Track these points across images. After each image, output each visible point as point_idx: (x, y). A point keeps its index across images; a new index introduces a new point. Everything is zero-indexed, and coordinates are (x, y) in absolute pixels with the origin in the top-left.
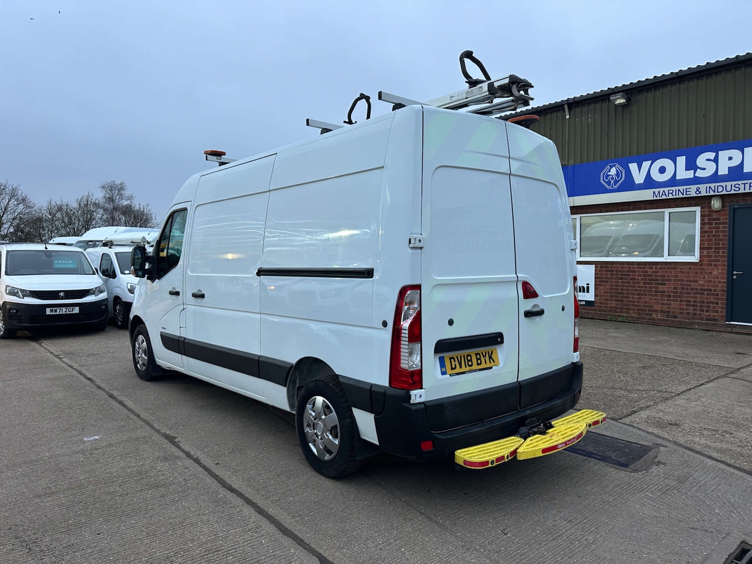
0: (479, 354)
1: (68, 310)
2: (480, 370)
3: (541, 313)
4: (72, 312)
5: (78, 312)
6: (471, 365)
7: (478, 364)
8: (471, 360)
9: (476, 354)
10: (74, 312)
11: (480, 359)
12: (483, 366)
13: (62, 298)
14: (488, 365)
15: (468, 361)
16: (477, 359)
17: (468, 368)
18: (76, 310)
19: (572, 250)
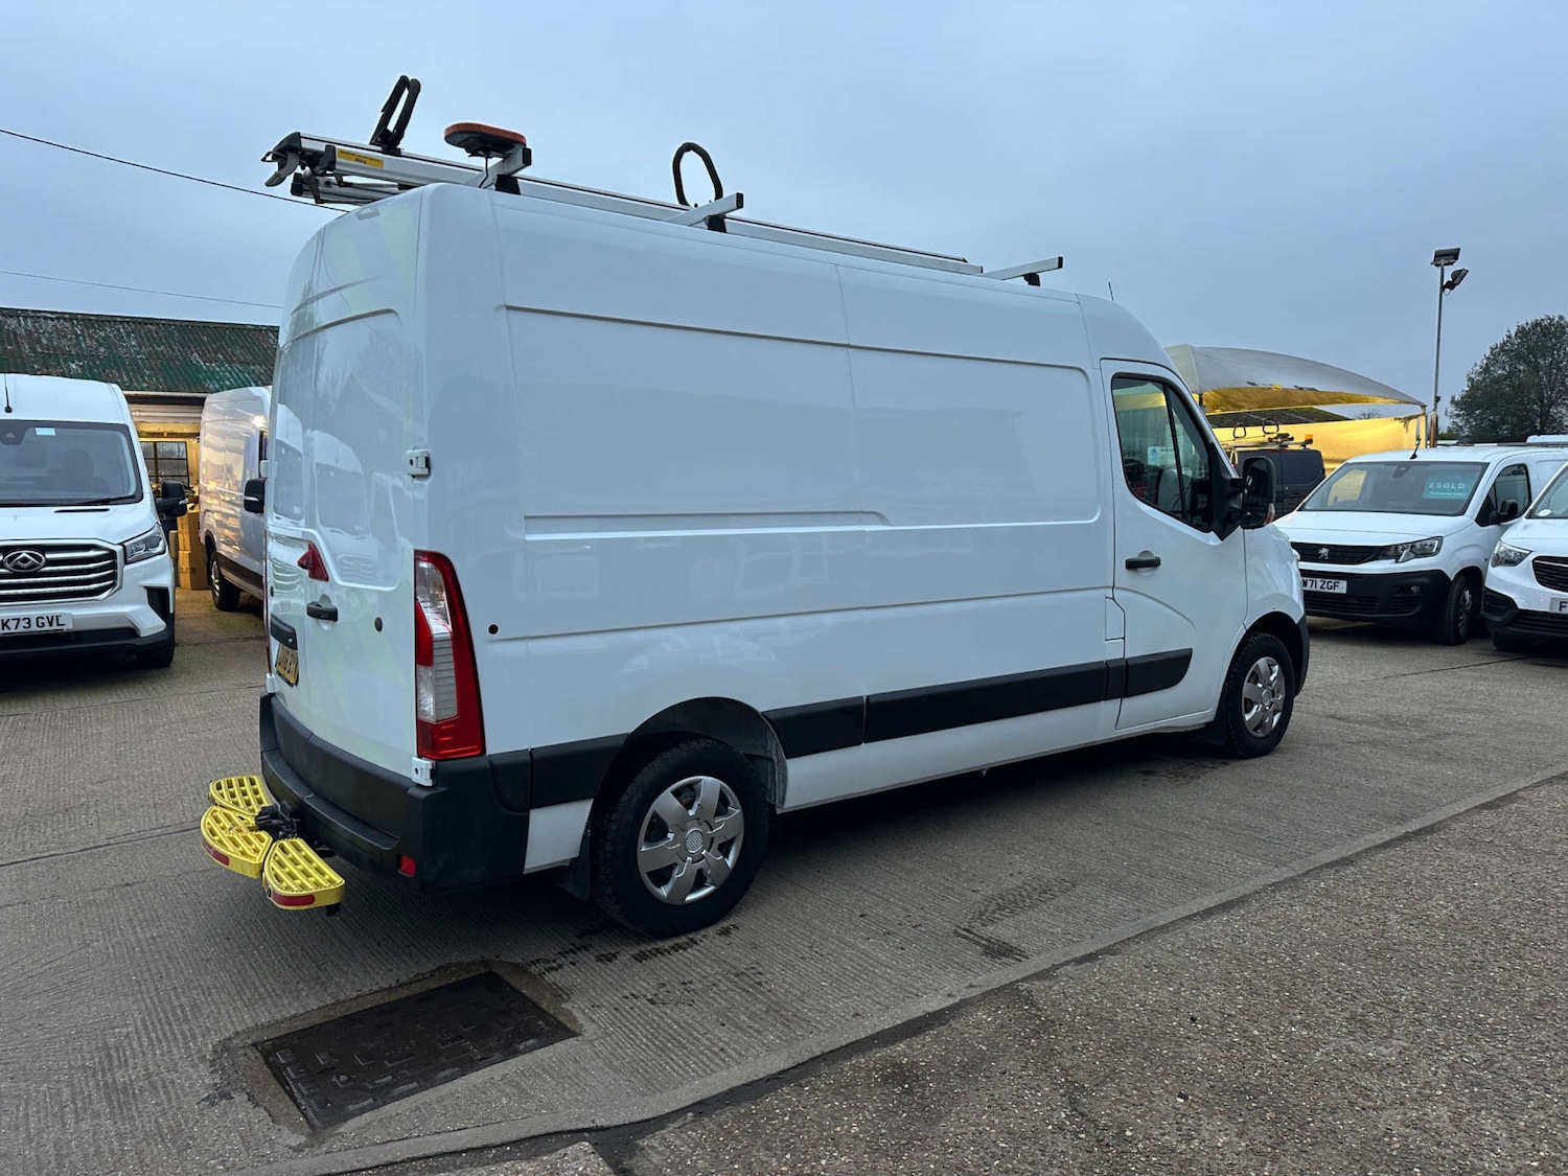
1: (1325, 586)
2: (287, 681)
3: (334, 616)
4: (1332, 591)
5: (1345, 592)
6: (285, 669)
7: (288, 672)
8: (287, 661)
9: (291, 655)
10: (1337, 591)
12: (290, 677)
13: (1323, 561)
14: (292, 680)
16: (290, 664)
17: (283, 672)
18: (1342, 587)
19: (414, 476)
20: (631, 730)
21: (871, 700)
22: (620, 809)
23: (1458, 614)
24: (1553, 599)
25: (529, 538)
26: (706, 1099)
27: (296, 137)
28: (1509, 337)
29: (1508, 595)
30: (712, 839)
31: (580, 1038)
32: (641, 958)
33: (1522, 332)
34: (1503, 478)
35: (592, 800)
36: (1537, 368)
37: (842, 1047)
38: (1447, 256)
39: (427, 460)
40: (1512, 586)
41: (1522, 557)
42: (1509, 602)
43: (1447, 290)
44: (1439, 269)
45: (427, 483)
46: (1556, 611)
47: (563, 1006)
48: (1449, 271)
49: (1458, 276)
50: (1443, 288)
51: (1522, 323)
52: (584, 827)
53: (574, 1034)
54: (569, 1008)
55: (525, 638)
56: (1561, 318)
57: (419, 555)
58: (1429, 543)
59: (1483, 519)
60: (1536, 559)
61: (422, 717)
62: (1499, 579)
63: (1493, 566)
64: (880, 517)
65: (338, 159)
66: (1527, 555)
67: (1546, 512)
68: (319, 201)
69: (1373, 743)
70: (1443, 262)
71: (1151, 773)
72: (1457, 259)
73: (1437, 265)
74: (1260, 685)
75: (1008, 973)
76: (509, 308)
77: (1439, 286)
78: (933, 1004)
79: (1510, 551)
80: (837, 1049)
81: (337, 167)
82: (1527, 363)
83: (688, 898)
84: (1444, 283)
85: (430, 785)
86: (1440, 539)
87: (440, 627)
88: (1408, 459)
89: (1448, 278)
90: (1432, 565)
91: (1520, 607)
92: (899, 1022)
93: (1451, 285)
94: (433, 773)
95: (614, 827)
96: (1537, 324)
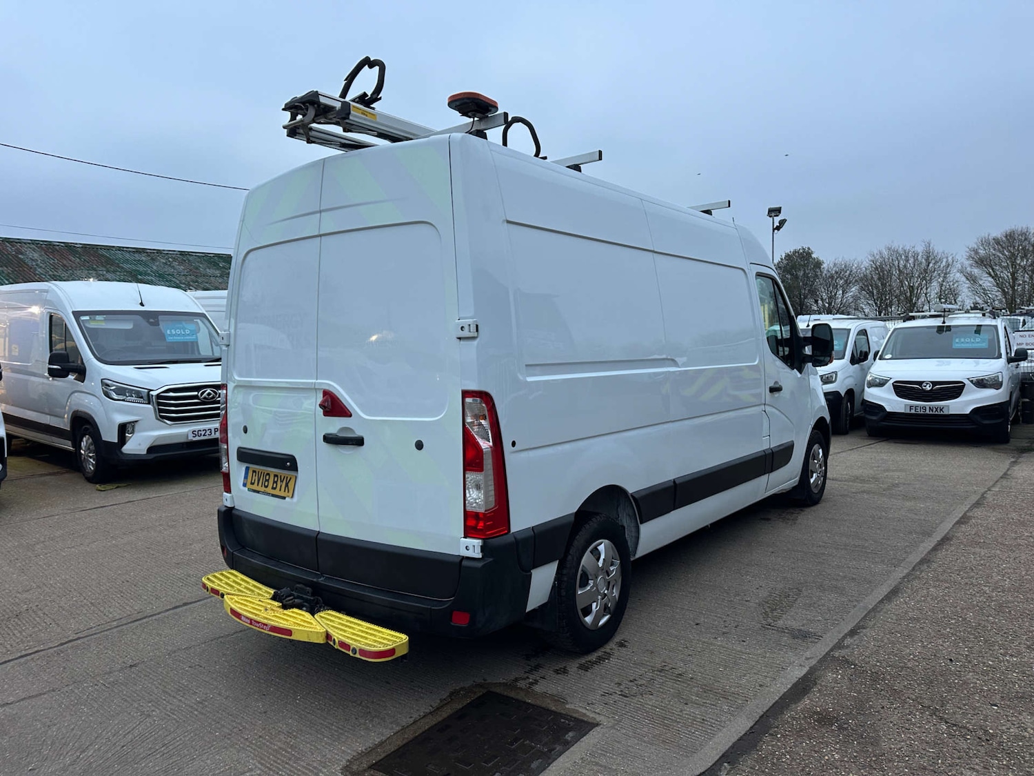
0: (277, 476)
2: (273, 496)
3: (359, 442)
6: (266, 487)
7: (273, 488)
8: (268, 481)
9: (276, 476)
11: (276, 482)
12: (276, 492)
14: (282, 494)
15: (266, 480)
16: (274, 482)
17: (263, 489)
19: (460, 338)
20: (575, 511)
21: (677, 482)
22: (568, 566)
23: (846, 416)
24: (906, 405)
25: (530, 379)
26: (725, 753)
27: (316, 94)
28: (782, 259)
29: (879, 403)
30: (609, 583)
31: (601, 726)
32: (584, 668)
33: (788, 257)
34: (859, 337)
35: (557, 562)
36: (797, 277)
37: (771, 707)
38: (774, 212)
39: (477, 326)
40: (881, 399)
41: (887, 381)
42: (881, 408)
43: (776, 231)
44: (771, 219)
45: (475, 343)
46: (908, 411)
47: (567, 706)
48: (777, 220)
49: (782, 222)
50: (774, 230)
51: (788, 251)
52: (553, 580)
53: (597, 725)
54: (573, 707)
55: (527, 450)
56: (809, 249)
57: (465, 394)
58: (829, 375)
59: (854, 361)
60: (895, 382)
61: (468, 509)
62: (874, 395)
63: (869, 387)
64: (673, 362)
65: (352, 112)
66: (889, 380)
67: (889, 356)
68: (309, 142)
69: (868, 492)
70: (773, 214)
71: (768, 519)
72: (780, 212)
73: (770, 217)
74: (816, 461)
75: (820, 649)
76: (509, 222)
77: (772, 228)
78: (797, 673)
79: (876, 378)
80: (769, 709)
81: (351, 118)
82: (792, 275)
83: (601, 623)
84: (775, 227)
85: (481, 557)
86: (836, 373)
87: (485, 445)
88: (805, 328)
89: (777, 224)
90: (833, 388)
91: (888, 410)
92: (789, 686)
93: (778, 228)
94: (483, 549)
95: (565, 579)
96: (795, 252)
